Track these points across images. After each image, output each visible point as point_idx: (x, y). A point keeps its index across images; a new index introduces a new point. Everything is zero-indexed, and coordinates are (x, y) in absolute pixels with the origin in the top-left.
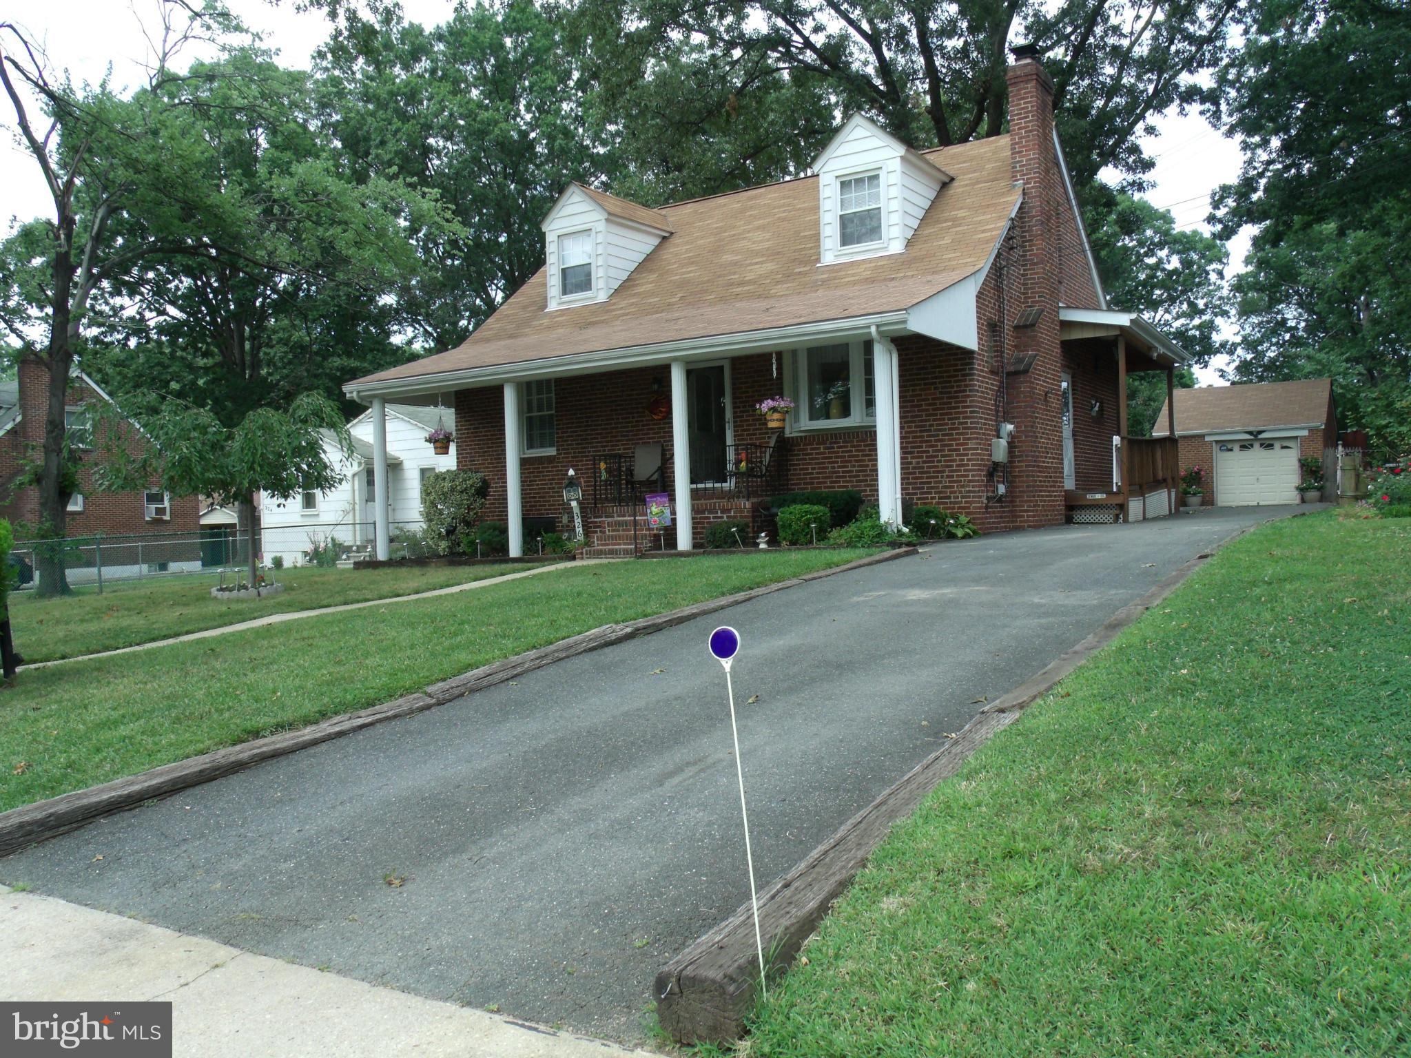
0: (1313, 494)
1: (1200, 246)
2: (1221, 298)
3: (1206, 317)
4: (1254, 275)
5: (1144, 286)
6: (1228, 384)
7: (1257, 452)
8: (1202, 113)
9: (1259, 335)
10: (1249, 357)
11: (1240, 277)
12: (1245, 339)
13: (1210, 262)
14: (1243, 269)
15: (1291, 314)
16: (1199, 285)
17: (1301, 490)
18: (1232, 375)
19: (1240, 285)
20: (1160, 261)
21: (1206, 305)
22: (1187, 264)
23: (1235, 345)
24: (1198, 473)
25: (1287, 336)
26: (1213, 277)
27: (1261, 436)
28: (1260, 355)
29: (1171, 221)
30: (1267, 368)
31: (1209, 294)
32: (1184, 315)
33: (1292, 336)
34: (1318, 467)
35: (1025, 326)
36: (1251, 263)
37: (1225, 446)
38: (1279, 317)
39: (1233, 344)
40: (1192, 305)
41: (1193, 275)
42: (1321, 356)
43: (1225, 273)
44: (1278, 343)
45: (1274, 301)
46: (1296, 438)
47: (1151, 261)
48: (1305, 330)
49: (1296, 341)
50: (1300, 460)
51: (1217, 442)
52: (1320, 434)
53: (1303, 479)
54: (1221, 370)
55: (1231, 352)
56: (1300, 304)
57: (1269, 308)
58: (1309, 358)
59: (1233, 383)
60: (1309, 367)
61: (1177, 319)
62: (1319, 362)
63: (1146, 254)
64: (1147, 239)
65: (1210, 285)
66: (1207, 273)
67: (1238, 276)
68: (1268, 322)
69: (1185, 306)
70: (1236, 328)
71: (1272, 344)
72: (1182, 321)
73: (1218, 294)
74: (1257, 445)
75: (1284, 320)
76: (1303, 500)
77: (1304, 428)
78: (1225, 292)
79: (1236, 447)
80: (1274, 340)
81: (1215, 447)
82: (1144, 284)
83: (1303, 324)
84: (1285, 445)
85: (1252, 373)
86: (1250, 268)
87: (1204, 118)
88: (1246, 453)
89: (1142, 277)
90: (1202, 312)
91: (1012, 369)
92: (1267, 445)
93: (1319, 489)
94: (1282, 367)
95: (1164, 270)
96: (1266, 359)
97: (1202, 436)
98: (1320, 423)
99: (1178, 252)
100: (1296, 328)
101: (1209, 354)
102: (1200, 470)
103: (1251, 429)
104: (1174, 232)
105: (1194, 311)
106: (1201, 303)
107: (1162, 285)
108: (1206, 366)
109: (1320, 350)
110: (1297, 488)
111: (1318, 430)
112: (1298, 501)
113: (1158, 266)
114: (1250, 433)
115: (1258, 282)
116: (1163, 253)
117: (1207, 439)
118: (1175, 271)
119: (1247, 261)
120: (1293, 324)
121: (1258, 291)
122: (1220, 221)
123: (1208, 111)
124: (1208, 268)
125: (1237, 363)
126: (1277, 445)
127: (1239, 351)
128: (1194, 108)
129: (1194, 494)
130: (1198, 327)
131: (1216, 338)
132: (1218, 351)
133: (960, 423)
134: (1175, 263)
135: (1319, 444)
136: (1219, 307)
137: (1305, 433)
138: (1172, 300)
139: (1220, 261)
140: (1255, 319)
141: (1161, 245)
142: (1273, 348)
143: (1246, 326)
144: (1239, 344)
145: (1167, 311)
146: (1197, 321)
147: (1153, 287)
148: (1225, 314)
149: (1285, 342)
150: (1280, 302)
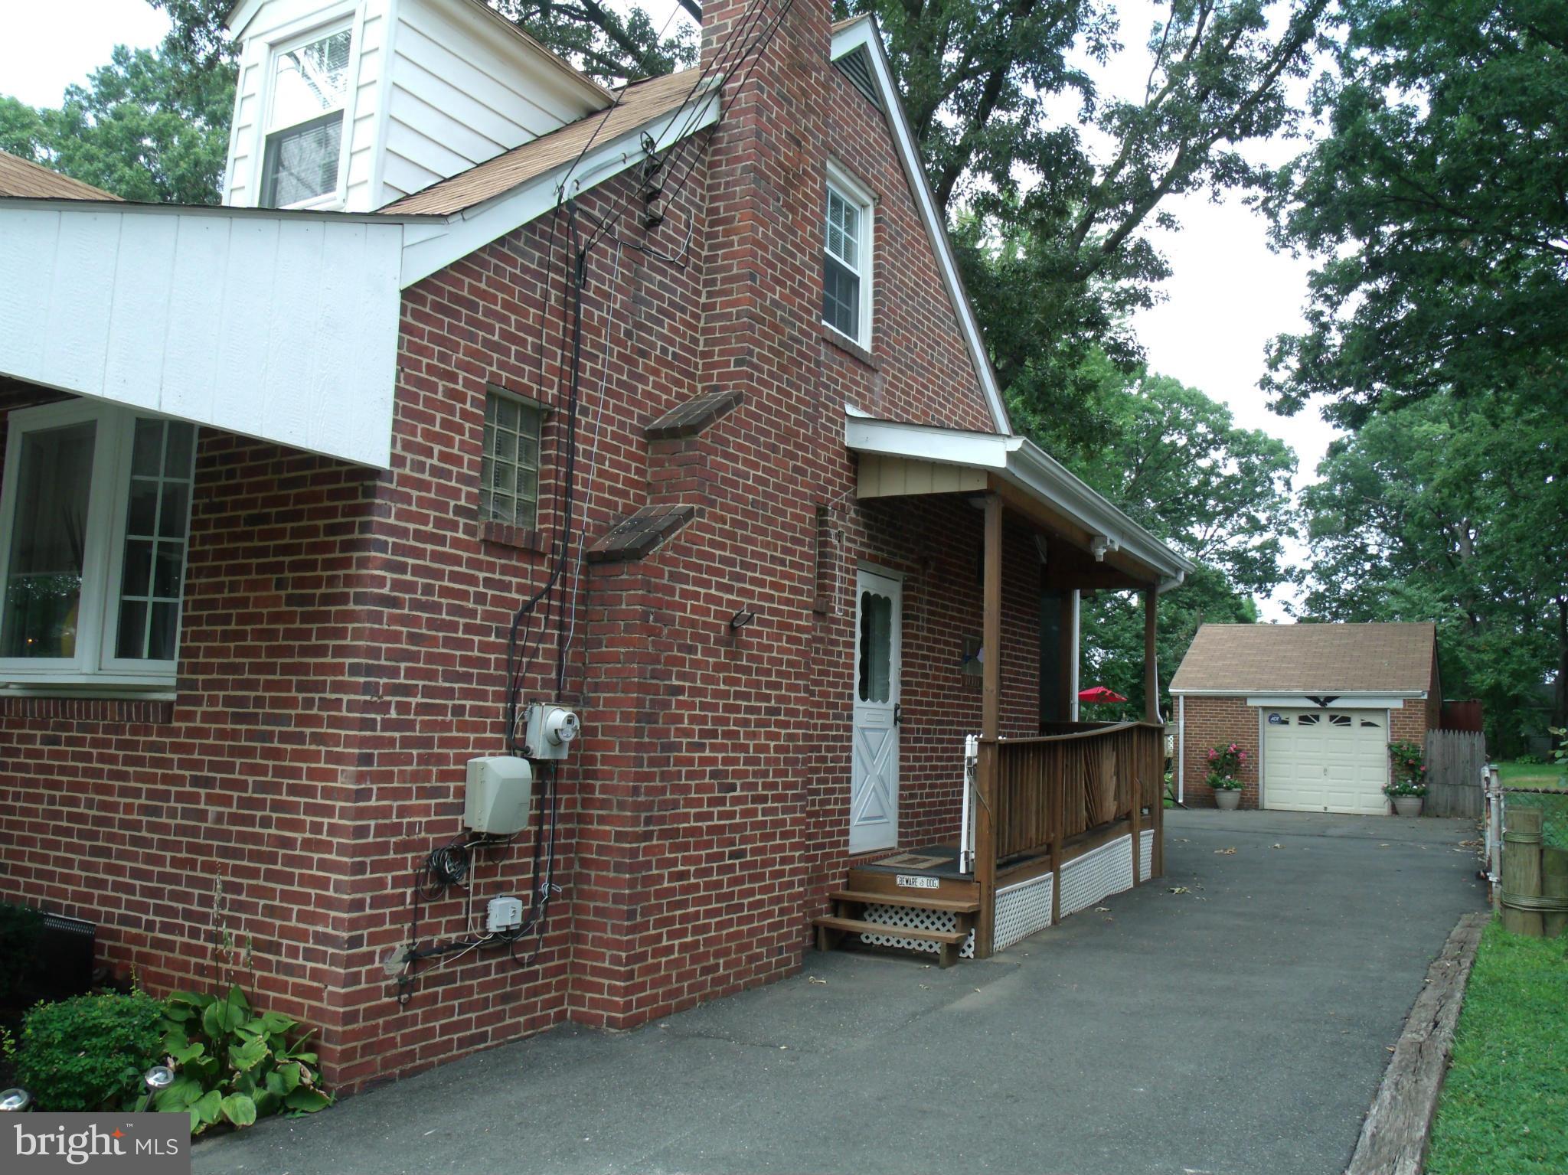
0: (1410, 803)
1: (1263, 448)
2: (1287, 512)
3: (1268, 536)
4: (1329, 487)
5: (1196, 495)
6: (1293, 621)
7: (1324, 726)
8: (1247, 201)
9: (1333, 562)
10: (1322, 588)
11: (1311, 491)
12: (1316, 566)
13: (1275, 467)
14: (1316, 480)
15: (1373, 539)
16: (1261, 495)
17: (1392, 794)
18: (1300, 609)
19: (1311, 500)
20: (1215, 465)
21: (1269, 519)
22: (1248, 470)
23: (1303, 573)
24: (1235, 755)
25: (1367, 566)
26: (1279, 487)
27: (1331, 705)
28: (1333, 587)
29: (1229, 416)
30: (1342, 603)
31: (1274, 507)
32: (1241, 530)
33: (1374, 566)
34: (1417, 759)
35: (673, 433)
36: (1325, 472)
37: (1277, 715)
38: (1358, 543)
39: (1302, 571)
40: (1252, 519)
41: (1255, 483)
42: (1410, 591)
43: (1292, 481)
44: (1355, 574)
45: (1352, 522)
46: (1385, 710)
47: (1204, 463)
48: (1390, 558)
49: (1378, 573)
50: (1390, 747)
51: (1265, 709)
52: (1422, 707)
53: (1395, 777)
54: (1286, 603)
55: (1300, 579)
56: (1383, 527)
57: (1347, 530)
58: (1394, 592)
59: (1301, 620)
60: (1396, 604)
61: (1232, 535)
62: (1408, 599)
63: (1198, 455)
64: (1198, 435)
65: (1274, 496)
66: (1272, 482)
67: (1308, 488)
68: (1345, 547)
69: (1243, 521)
70: (1307, 551)
71: (1349, 574)
72: (1241, 537)
73: (1285, 507)
74: (1324, 718)
75: (1363, 548)
76: (1394, 810)
77: (1395, 697)
78: (1294, 505)
79: (1294, 719)
80: (1351, 569)
81: (1262, 717)
82: (1196, 492)
83: (1386, 553)
84: (1368, 718)
85: (1325, 609)
86: (1324, 479)
87: (1248, 207)
88: (1307, 729)
89: (1194, 483)
90: (1263, 529)
91: (602, 545)
92: (1342, 719)
93: (1419, 794)
94: (1361, 602)
95: (1219, 475)
96: (1342, 592)
97: (1243, 699)
98: (1421, 690)
99: (1237, 455)
100: (1378, 557)
101: (1273, 581)
102: (1238, 751)
103: (1315, 692)
104: (1231, 429)
105: (1255, 527)
106: (1262, 517)
107: (1216, 493)
108: (1268, 596)
109: (1410, 584)
110: (1386, 791)
111: (1418, 702)
112: (1385, 810)
113: (1212, 470)
114: (1315, 699)
115: (1332, 497)
116: (1217, 455)
117: (1251, 703)
118: (1232, 479)
119: (1321, 470)
120: (1375, 552)
121: (1331, 508)
122: (1279, 388)
123: (1256, 199)
124: (1272, 475)
125: (1307, 594)
126: (1356, 720)
127: (1310, 580)
128: (1235, 193)
129: (1228, 789)
130: (1261, 548)
131: (1282, 563)
132: (1282, 579)
133: (326, 704)
134: (1232, 468)
135: (1420, 723)
136: (1285, 523)
137: (1398, 704)
138: (1228, 513)
139: (1287, 467)
140: (1328, 543)
141: (1214, 444)
142: (1351, 579)
143: (1319, 550)
144: (1309, 572)
145: (1221, 525)
146: (1257, 540)
147: (1206, 497)
148: (1292, 533)
149: (1365, 572)
150: (1360, 523)
